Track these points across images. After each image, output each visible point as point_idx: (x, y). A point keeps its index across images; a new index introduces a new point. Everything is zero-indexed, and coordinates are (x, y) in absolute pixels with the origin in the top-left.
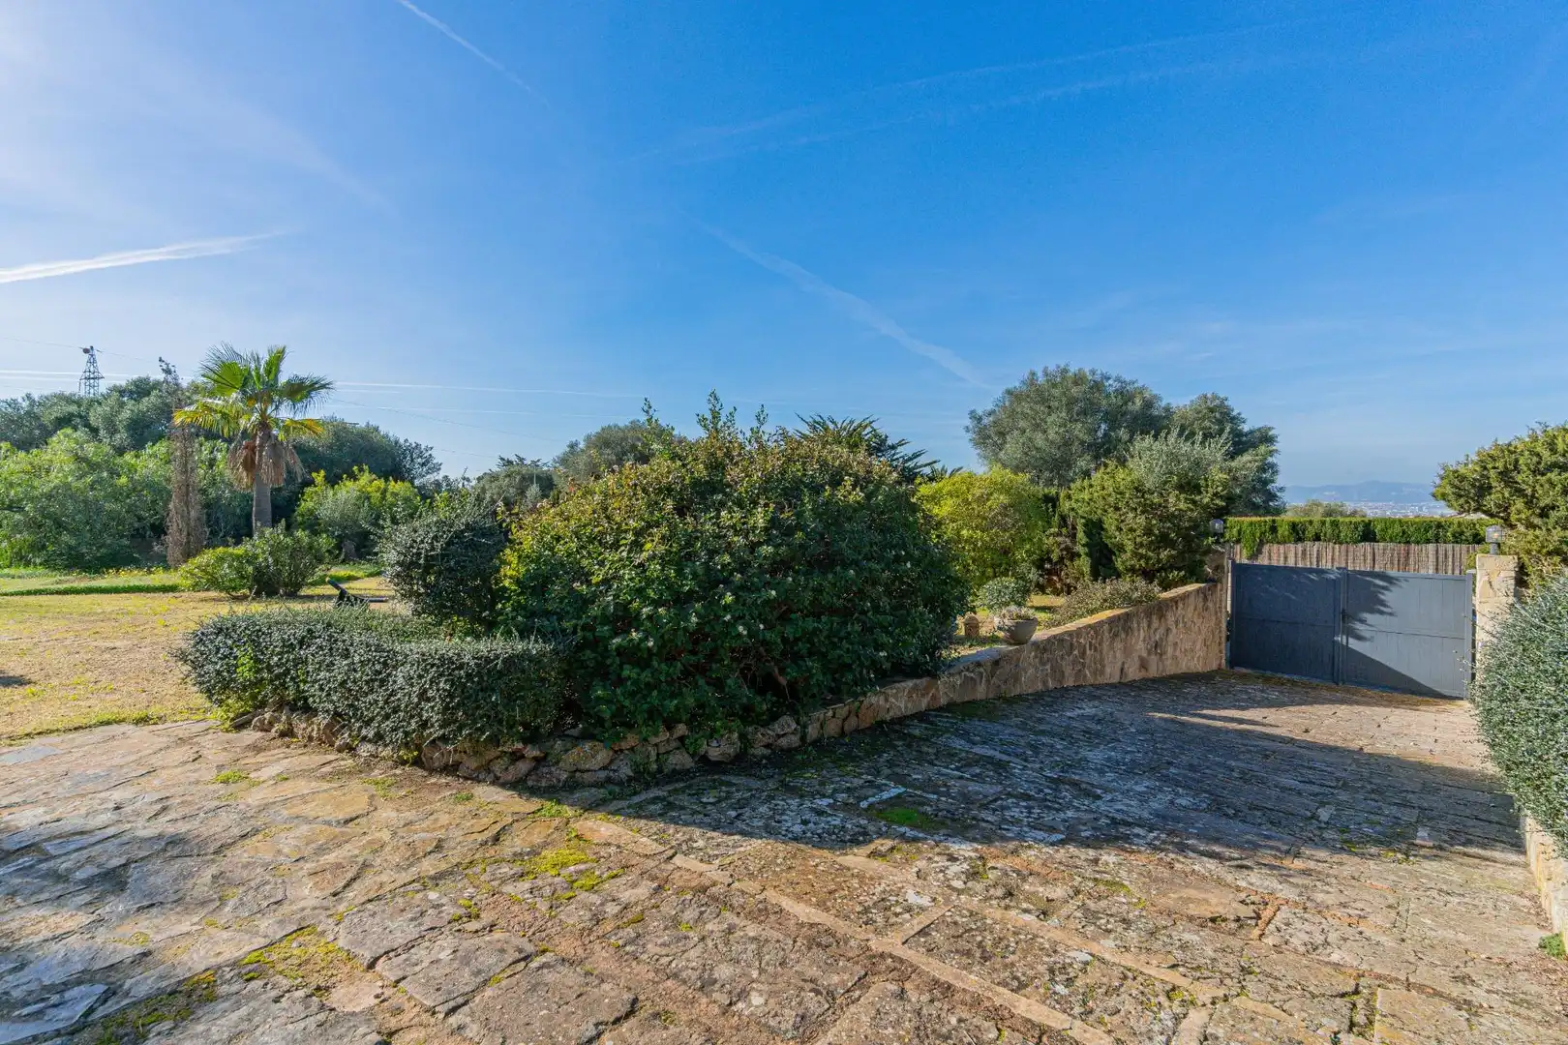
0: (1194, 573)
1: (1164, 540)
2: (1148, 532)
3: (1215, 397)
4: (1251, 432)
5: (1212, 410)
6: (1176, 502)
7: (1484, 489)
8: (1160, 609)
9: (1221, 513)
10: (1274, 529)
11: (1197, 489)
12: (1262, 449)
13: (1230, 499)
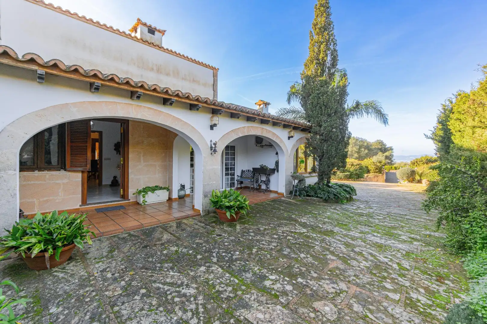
0: (381, 173)
1: (377, 169)
2: (375, 168)
3: (380, 140)
4: (388, 148)
5: (379, 143)
6: (378, 164)
7: (414, 163)
8: (378, 176)
9: (384, 166)
10: (392, 168)
11: (381, 163)
12: (390, 151)
13: (385, 164)
